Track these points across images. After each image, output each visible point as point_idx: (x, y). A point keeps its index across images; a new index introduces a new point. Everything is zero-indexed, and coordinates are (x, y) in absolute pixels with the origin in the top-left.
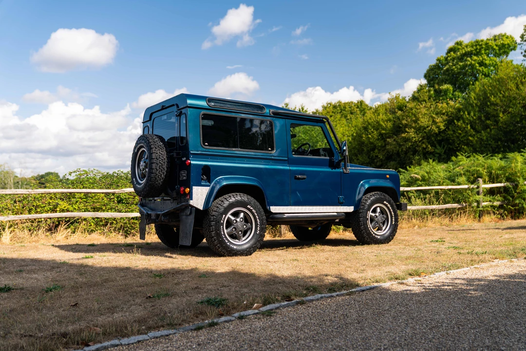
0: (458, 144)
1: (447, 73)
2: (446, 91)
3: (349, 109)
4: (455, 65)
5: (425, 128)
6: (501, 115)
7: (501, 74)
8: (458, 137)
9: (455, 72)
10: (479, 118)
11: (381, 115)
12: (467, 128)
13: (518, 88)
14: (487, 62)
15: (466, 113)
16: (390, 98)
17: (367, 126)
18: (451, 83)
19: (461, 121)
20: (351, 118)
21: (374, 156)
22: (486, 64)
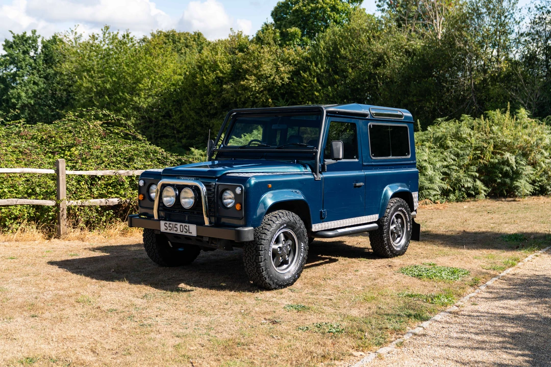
0: (303, 99)
1: (296, 14)
2: (294, 35)
3: (184, 41)
4: (305, 6)
5: (267, 78)
6: (350, 70)
7: (353, 25)
8: (302, 90)
9: (304, 13)
10: (327, 71)
11: (219, 54)
12: (314, 81)
13: (369, 41)
14: (340, 7)
15: (314, 64)
16: (231, 34)
17: (203, 64)
18: (299, 26)
19: (308, 73)
20: (185, 53)
21: (207, 101)
22: (338, 10)
